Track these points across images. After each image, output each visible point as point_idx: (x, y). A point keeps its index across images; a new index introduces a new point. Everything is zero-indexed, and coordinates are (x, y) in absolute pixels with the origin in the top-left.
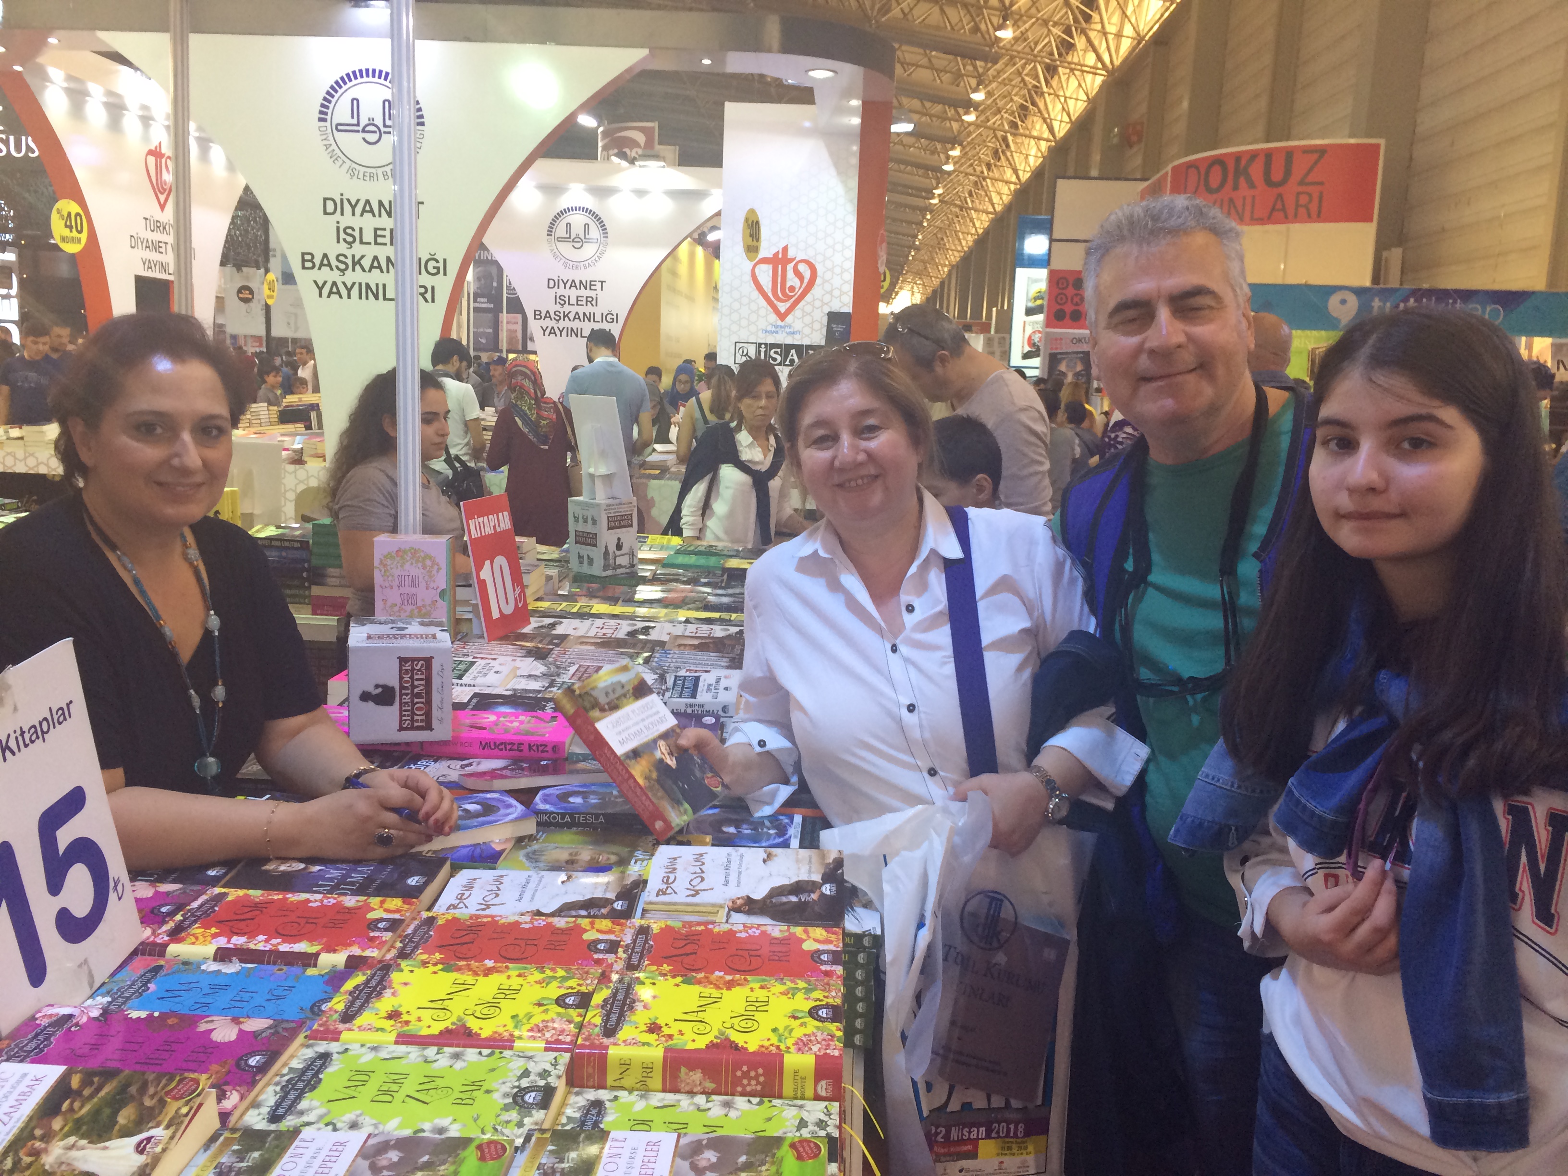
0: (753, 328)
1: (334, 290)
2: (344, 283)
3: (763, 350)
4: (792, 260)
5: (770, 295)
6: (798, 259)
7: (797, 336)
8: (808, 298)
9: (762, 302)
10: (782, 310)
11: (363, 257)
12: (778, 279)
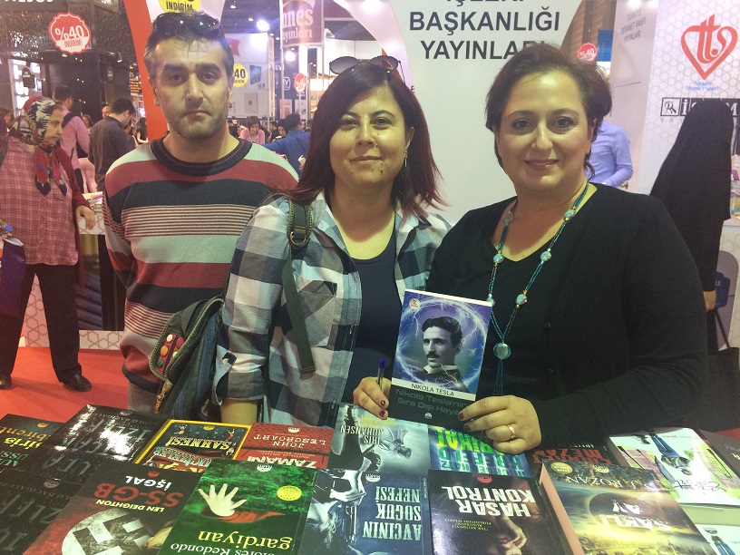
0: (679, 86)
1: (442, 50)
2: (452, 43)
3: (685, 104)
4: (717, 27)
5: (696, 57)
6: (722, 26)
7: (716, 92)
8: (729, 59)
9: (689, 64)
10: (705, 70)
11: (473, 14)
12: (704, 44)
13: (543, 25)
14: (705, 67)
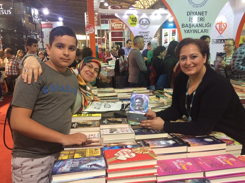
13: (208, 26)
14: (221, 32)
